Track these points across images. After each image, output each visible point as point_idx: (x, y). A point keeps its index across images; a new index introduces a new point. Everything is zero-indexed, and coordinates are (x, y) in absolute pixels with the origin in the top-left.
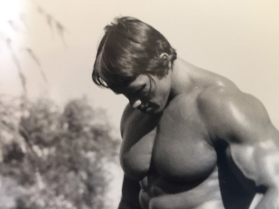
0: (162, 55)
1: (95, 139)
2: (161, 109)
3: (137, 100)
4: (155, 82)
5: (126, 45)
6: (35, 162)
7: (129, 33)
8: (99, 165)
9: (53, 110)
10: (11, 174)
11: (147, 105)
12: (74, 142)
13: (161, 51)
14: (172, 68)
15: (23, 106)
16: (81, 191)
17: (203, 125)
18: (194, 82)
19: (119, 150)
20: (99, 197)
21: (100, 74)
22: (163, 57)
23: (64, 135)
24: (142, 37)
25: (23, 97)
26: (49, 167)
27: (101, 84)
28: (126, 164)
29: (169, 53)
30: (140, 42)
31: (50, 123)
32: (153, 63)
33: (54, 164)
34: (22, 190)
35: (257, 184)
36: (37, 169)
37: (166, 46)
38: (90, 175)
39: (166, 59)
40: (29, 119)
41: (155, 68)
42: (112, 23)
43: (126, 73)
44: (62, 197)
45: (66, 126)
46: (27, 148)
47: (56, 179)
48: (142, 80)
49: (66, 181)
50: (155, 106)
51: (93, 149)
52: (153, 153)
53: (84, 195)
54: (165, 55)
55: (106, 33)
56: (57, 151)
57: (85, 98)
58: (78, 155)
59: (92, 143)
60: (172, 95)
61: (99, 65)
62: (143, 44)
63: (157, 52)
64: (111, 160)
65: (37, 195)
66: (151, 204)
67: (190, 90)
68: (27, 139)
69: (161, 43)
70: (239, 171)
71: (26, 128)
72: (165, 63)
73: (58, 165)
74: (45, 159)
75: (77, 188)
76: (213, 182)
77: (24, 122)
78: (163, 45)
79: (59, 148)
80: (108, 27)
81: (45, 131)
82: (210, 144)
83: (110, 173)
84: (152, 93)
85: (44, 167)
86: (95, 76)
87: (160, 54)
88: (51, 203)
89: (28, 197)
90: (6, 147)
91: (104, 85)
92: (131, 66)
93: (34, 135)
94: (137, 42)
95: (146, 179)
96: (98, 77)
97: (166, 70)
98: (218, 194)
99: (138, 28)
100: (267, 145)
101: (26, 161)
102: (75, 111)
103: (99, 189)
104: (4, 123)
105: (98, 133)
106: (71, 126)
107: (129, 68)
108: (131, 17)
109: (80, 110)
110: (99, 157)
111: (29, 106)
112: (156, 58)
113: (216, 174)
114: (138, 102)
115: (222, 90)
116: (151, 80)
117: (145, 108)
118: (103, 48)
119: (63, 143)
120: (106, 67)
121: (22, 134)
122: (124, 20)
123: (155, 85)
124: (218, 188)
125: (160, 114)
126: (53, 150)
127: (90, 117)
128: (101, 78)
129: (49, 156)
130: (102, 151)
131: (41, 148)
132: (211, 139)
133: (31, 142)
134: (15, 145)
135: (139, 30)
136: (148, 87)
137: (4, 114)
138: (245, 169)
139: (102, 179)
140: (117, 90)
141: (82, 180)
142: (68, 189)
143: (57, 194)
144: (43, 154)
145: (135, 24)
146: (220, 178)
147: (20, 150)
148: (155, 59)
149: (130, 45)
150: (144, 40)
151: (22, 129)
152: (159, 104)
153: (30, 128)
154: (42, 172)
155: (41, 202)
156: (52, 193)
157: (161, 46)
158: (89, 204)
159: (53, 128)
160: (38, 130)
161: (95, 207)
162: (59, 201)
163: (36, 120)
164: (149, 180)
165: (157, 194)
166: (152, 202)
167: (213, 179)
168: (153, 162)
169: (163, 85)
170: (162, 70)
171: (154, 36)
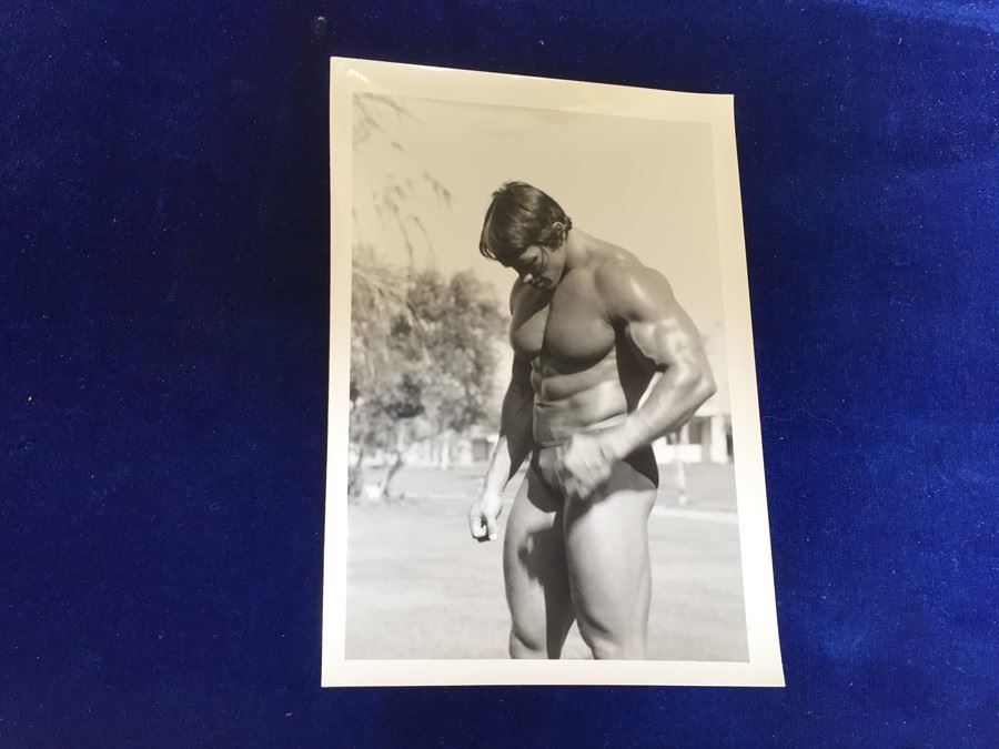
0: (555, 224)
1: (483, 315)
2: (555, 282)
3: (527, 273)
4: (547, 254)
5: (515, 213)
6: (421, 337)
7: (519, 200)
8: (487, 344)
9: (439, 282)
10: (398, 347)
11: (539, 280)
12: (460, 317)
13: (554, 220)
14: (566, 239)
15: (409, 277)
16: (469, 370)
17: (600, 302)
18: (591, 255)
19: (508, 328)
20: (487, 377)
21: (488, 245)
22: (556, 226)
23: (450, 310)
24: (533, 204)
25: (410, 268)
26: (436, 343)
27: (489, 256)
28: (516, 343)
29: (563, 222)
30: (531, 209)
31: (436, 296)
32: (546, 233)
33: (441, 341)
34: (410, 366)
35: (657, 363)
36: (424, 344)
37: (560, 214)
38: (478, 353)
39: (560, 229)
40: (415, 291)
41: (549, 239)
42: (500, 189)
43: (516, 245)
44: (449, 375)
45: (453, 300)
46: (414, 322)
47: (443, 356)
48: (533, 252)
49: (454, 359)
50: (549, 281)
51: (481, 326)
52: (546, 332)
53: (472, 374)
54: (559, 225)
55: (494, 200)
56: (443, 327)
57: (471, 271)
58: (465, 332)
59: (480, 319)
60: (566, 269)
61: (487, 234)
62: (535, 212)
63: (550, 221)
64: (500, 339)
65: (424, 372)
66: (543, 385)
67: (586, 264)
68: (414, 313)
69: (554, 211)
70: (638, 350)
71: (413, 301)
72: (559, 233)
73: (445, 342)
74: (432, 334)
75: (465, 366)
76: (611, 362)
77: (411, 294)
78: (556, 213)
79: (446, 323)
80: (496, 194)
81: (432, 304)
82: (609, 323)
83: (498, 352)
84: (544, 267)
85: (431, 343)
86: (483, 246)
87: (553, 223)
88: (439, 381)
89: (415, 373)
90: (393, 319)
91: (492, 257)
92: (520, 237)
93: (420, 309)
94: (527, 209)
95: (538, 359)
96: (486, 248)
97: (560, 241)
98: (616, 373)
99: (528, 195)
100: (668, 322)
101: (412, 333)
102: (462, 284)
103: (487, 369)
104: (392, 294)
105: (486, 309)
106: (458, 301)
107: (519, 239)
108: (521, 182)
109: (467, 283)
110: (487, 336)
111: (416, 277)
112: (548, 227)
113: (613, 353)
114: (529, 277)
115: (622, 265)
116: (543, 251)
117: (537, 284)
118: (491, 215)
119: (450, 318)
120: (494, 237)
121: (409, 306)
122: (514, 186)
123: (548, 258)
124: (616, 368)
125: (554, 289)
126: (439, 325)
127: (477, 291)
128: (489, 250)
129: (436, 332)
130: (491, 329)
131: (428, 323)
132: (610, 316)
133: (418, 316)
134: (402, 318)
135: (530, 197)
136: (539, 260)
137: (393, 284)
138: (644, 348)
139: (491, 358)
140: (506, 263)
141: (470, 358)
142: (455, 367)
143: (444, 372)
144: (430, 329)
145: (526, 189)
146: (619, 357)
147: (408, 323)
148: (547, 229)
149: (520, 213)
150: (536, 207)
151: (409, 301)
152: (553, 279)
153: (416, 301)
154: (429, 348)
155: (428, 380)
156: (441, 370)
157: (554, 215)
158: (478, 383)
159: (440, 301)
160: (425, 303)
161: (484, 387)
162: (446, 379)
163: (423, 292)
164: (541, 361)
165: (549, 375)
166: (545, 383)
167: (610, 358)
168: (545, 341)
169: (556, 257)
170: (555, 241)
171: (547, 202)
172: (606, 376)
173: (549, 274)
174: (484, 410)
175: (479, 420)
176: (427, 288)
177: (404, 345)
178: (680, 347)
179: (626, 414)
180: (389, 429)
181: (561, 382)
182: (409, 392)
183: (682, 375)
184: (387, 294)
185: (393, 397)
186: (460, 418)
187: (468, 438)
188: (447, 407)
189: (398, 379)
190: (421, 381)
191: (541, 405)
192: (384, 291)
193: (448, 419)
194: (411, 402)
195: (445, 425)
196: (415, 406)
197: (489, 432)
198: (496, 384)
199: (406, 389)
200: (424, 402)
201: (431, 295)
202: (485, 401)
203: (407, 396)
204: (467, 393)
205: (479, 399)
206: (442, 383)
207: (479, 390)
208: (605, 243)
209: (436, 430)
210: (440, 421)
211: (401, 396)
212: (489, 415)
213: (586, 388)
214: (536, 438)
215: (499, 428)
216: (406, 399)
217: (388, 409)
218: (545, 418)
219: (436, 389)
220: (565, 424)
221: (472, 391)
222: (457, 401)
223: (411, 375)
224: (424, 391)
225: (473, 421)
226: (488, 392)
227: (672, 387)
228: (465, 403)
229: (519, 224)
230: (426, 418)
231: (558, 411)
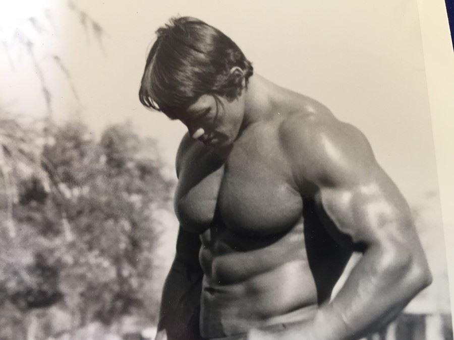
0: (234, 69)
1: (142, 178)
2: (230, 140)
3: (198, 128)
4: (222, 105)
5: (185, 55)
6: (61, 205)
7: (190, 39)
8: (146, 213)
9: (86, 137)
10: (30, 220)
11: (212, 136)
12: (114, 180)
13: (232, 64)
14: (246, 86)
15: (46, 130)
16: (123, 246)
17: (286, 163)
18: (275, 107)
19: (173, 194)
20: (146, 254)
21: (150, 93)
22: (234, 72)
23: (100, 172)
24: (206, 44)
25: (47, 120)
26: (80, 213)
27: (151, 106)
28: (182, 212)
29: (243, 67)
30: (204, 51)
31: (82, 155)
32: (222, 79)
33: (87, 210)
34: (44, 242)
35: (355, 240)
36: (64, 214)
37: (238, 58)
38: (134, 225)
39: (238, 75)
40: (54, 148)
41: (224, 86)
42: (166, 25)
43: (185, 92)
44: (96, 252)
45: (103, 159)
46: (51, 187)
47: (89, 228)
48: (205, 102)
49: (103, 232)
50: (223, 137)
51: (139, 191)
52: (219, 198)
53: (126, 250)
54: (237, 70)
55: (159, 38)
56: (91, 192)
57: (129, 124)
58: (119, 198)
59: (138, 183)
60: (246, 123)
61: (149, 80)
62: (209, 54)
63: (227, 66)
64: (162, 207)
65: (64, 249)
66: (214, 264)
67: (269, 116)
68: (51, 176)
69: (232, 54)
70: (331, 223)
71: (50, 161)
72: (237, 80)
73: (92, 210)
74: (75, 201)
75: (117, 241)
76: (297, 237)
77: (47, 151)
78: (234, 56)
79: (94, 188)
80: (161, 31)
81: (76, 165)
82: (295, 188)
83: (160, 223)
84: (218, 120)
85: (74, 213)
86: (143, 95)
87: (231, 68)
88: (82, 260)
89: (51, 251)
90: (22, 183)
91: (154, 107)
92: (191, 83)
93: (61, 170)
95: (208, 232)
96: (147, 96)
97: (238, 89)
98: (303, 252)
99: (202, 33)
100: (368, 189)
101: (49, 203)
102: (115, 139)
103: (146, 244)
104: (21, 151)
105: (145, 171)
106: (110, 160)
107: (189, 85)
108: (192, 18)
109: (123, 139)
110: (146, 203)
111: (55, 131)
112: (225, 73)
113: (301, 226)
114: (201, 131)
115: (312, 118)
116: (218, 102)
117: (209, 140)
118: (154, 57)
119: (99, 182)
120: (157, 83)
121: (45, 167)
122: (183, 22)
123: (224, 109)
124: (304, 245)
125: (230, 147)
127: (135, 149)
128: (151, 98)
129: (81, 198)
130: (151, 195)
131: (70, 187)
132: (297, 181)
133: (57, 179)
134: (36, 182)
135: (203, 36)
136: (213, 112)
137: (22, 140)
138: (339, 220)
139: (150, 230)
140: (172, 115)
141: (123, 231)
142: (104, 242)
143: (91, 249)
144: (72, 195)
145: (198, 27)
146: (306, 231)
147: (43, 188)
148: (223, 75)
149: (190, 54)
150: (209, 48)
151: (45, 161)
152: (228, 134)
153: (55, 161)
154: (71, 219)
155: (68, 259)
156: (84, 247)
157: (232, 58)
158: (133, 262)
159: (86, 161)
160: (67, 163)
161: (140, 267)
162: (93, 258)
163: (64, 150)
164: (213, 235)
165: (222, 252)
166: (216, 262)
167: (297, 232)
168: (218, 209)
169: (234, 108)
170: (232, 89)
171: (223, 43)
172: (290, 256)
173: (225, 129)
174: (140, 296)
175: (133, 310)
176: (69, 145)
177: (37, 216)
178: (383, 221)
179: (316, 306)
180: (16, 323)
181: (237, 261)
182: (42, 275)
183: (387, 258)
184: (15, 153)
185: (21, 282)
186: (108, 306)
187: (118, 332)
188: (92, 293)
189: (27, 259)
190: (59, 261)
191: (211, 290)
192: (10, 148)
193: (93, 308)
194: (45, 287)
195: (90, 315)
196: (50, 293)
197: (144, 325)
198: (156, 262)
199: (39, 272)
200: (63, 287)
201: (75, 154)
202: (141, 285)
203: (41, 280)
204: (119, 274)
205: (134, 282)
206: (87, 264)
207: (134, 271)
208: (292, 93)
209: (77, 322)
210: (83, 311)
211: (30, 280)
212: (146, 303)
213: (267, 269)
214: (202, 335)
215: (157, 320)
216: (40, 285)
217: (15, 298)
218: (215, 308)
219: (79, 271)
220: (240, 316)
221: (126, 273)
222: (106, 286)
223: (46, 255)
224: (63, 274)
225: (125, 311)
226: (145, 273)
227: (374, 272)
228: (116, 288)
229: (190, 68)
230: (64, 307)
231: (230, 299)
